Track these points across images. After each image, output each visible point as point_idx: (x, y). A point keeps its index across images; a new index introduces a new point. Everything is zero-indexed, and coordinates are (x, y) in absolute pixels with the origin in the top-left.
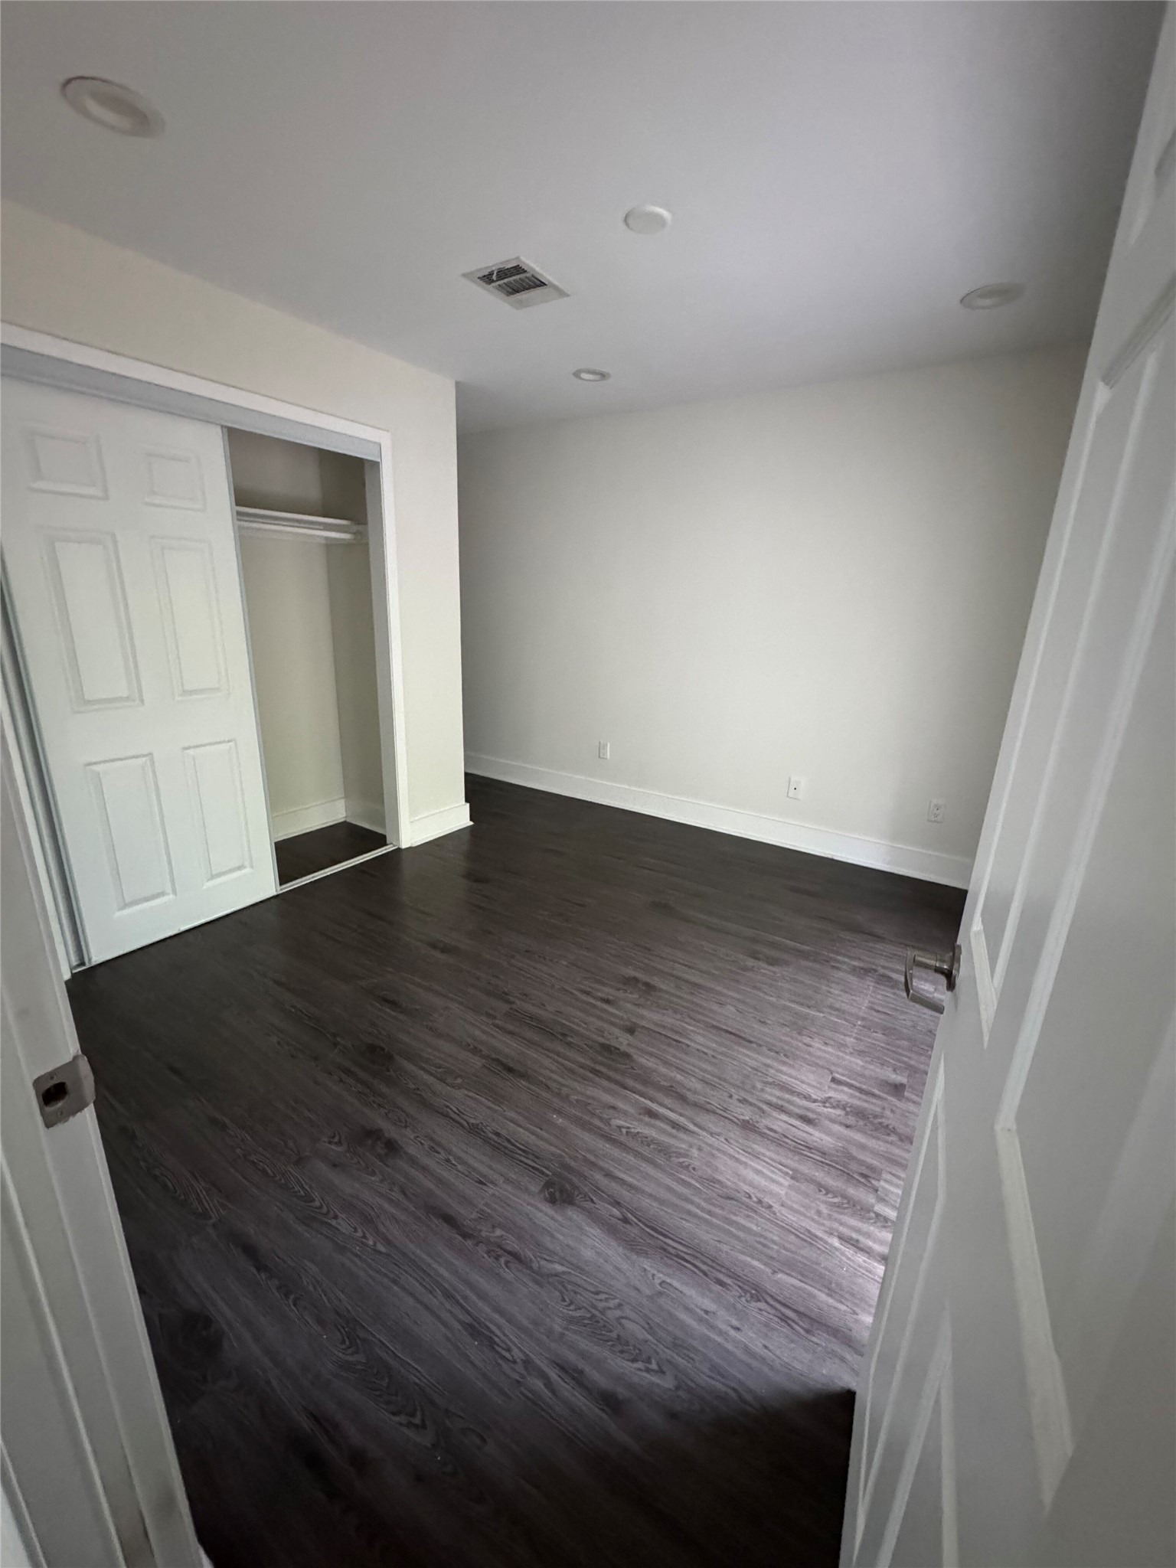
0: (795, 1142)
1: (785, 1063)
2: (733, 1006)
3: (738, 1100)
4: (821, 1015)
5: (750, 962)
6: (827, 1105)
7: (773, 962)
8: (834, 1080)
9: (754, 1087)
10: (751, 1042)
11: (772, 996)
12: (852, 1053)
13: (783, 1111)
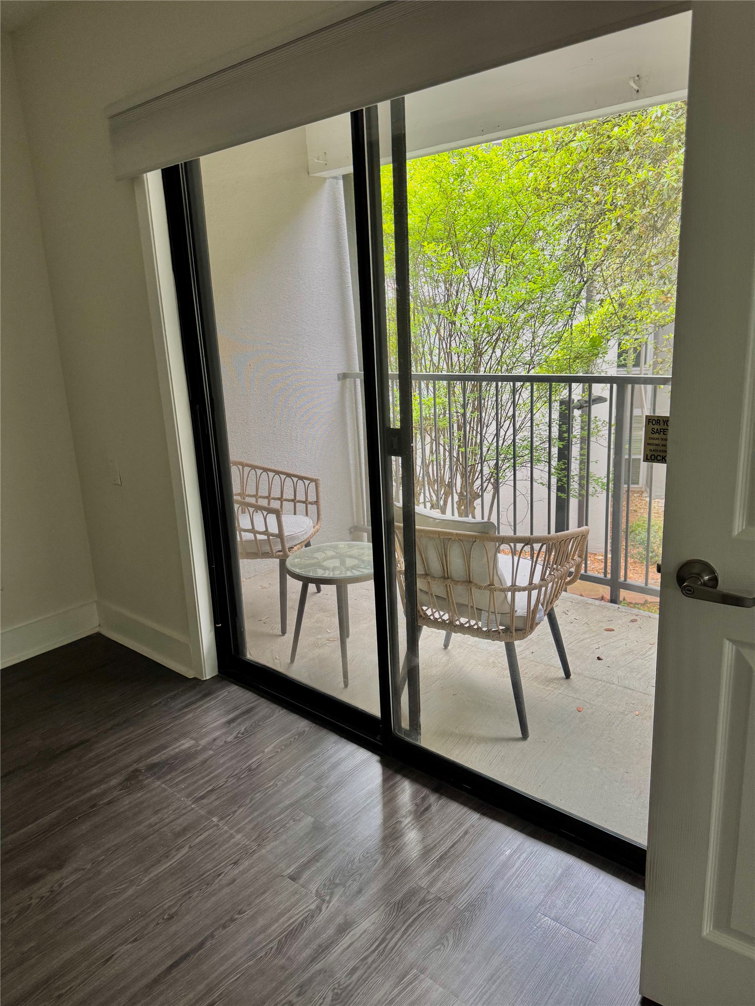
0: (374, 951)
1: (253, 918)
2: (121, 944)
3: (298, 995)
4: (186, 849)
5: (42, 889)
6: (327, 898)
7: (57, 862)
8: (293, 878)
9: (283, 968)
10: (201, 945)
11: (125, 890)
12: (259, 845)
13: (327, 947)
